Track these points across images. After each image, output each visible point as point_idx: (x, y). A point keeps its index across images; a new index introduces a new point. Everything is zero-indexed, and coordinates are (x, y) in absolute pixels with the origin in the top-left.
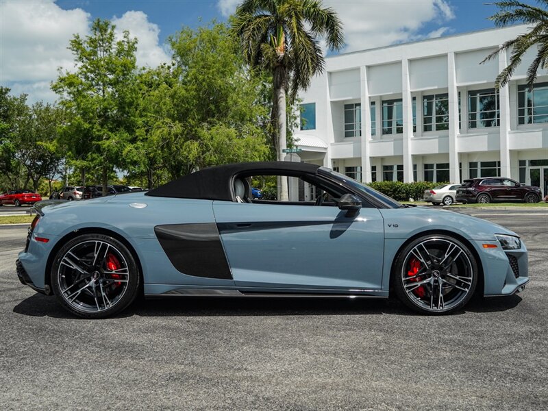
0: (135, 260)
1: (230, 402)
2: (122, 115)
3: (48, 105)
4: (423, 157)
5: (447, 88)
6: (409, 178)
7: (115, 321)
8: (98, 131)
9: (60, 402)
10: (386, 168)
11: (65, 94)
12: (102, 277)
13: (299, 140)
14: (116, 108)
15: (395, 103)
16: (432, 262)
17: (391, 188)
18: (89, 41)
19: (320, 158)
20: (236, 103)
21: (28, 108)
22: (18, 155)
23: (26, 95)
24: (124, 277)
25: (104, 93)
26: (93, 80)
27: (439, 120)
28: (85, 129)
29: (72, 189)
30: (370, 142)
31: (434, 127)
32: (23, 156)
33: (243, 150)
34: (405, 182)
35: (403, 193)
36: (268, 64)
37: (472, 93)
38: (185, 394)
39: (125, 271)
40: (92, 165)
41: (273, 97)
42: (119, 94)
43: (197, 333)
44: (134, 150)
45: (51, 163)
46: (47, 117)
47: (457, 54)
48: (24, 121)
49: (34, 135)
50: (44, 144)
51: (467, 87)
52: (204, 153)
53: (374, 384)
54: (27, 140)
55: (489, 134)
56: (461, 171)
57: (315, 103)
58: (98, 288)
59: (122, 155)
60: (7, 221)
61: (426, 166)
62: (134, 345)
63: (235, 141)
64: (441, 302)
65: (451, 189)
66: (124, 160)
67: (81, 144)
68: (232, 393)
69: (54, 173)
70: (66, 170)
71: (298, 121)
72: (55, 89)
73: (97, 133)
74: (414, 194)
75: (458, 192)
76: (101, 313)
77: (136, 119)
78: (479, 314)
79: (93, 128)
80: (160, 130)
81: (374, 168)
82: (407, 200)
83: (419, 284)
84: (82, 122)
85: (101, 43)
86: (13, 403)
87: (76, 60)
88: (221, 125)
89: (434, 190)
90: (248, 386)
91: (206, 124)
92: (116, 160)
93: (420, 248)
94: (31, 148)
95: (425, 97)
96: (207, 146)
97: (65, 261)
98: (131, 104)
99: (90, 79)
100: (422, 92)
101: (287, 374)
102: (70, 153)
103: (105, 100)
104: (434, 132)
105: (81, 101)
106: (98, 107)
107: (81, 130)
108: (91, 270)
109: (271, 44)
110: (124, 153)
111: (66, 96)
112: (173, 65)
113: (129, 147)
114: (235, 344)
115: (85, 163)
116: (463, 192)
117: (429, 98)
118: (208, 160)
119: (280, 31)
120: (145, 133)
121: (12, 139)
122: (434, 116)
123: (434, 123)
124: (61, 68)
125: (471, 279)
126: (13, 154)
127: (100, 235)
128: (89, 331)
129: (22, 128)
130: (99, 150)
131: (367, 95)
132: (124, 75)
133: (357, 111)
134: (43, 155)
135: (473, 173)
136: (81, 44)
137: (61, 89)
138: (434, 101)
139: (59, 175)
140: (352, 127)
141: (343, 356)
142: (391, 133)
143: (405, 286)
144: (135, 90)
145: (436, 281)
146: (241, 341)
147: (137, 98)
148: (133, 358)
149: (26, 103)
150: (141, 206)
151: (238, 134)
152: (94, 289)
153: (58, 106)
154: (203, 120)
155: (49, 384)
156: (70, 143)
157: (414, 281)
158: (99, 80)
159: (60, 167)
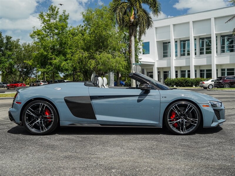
0: (56, 111)
1: (86, 165)
2: (61, 48)
3: (29, 44)
4: (200, 66)
5: (211, 35)
6: (193, 76)
7: (48, 136)
8: (51, 55)
9: (21, 165)
10: (182, 71)
11: (36, 39)
12: (43, 118)
13: (142, 59)
14: (58, 45)
15: (187, 42)
16: (181, 113)
17: (184, 81)
18: (47, 15)
19: (152, 67)
20: (111, 43)
21: (20, 45)
22: (16, 66)
23: (19, 39)
24: (52, 118)
25: (53, 39)
26: (48, 32)
27: (207, 49)
28: (45, 55)
29: (40, 81)
30: (175, 60)
31: (205, 52)
32: (18, 67)
33: (114, 64)
34: (191, 78)
35: (190, 83)
36: (127, 25)
37: (223, 36)
38: (69, 163)
39: (52, 116)
40: (48, 71)
41: (129, 39)
42: (60, 39)
43: (80, 141)
44: (66, 64)
45: (30, 70)
46: (28, 49)
47: (215, 18)
48: (18, 51)
49: (22, 57)
50: (27, 62)
51: (220, 34)
52: (97, 65)
53: (145, 160)
54: (19, 59)
55: (230, 55)
56: (217, 73)
57: (149, 42)
58: (41, 123)
59: (61, 66)
60: (10, 96)
61: (201, 71)
62: (53, 145)
63: (111, 60)
64: (185, 130)
65: (212, 81)
66: (62, 69)
67: (43, 61)
68: (88, 163)
69: (31, 74)
70: (37, 73)
71: (141, 50)
72: (32, 36)
73: (50, 57)
74: (195, 84)
75: (215, 83)
76: (43, 133)
77: (67, 50)
78: (201, 135)
79: (48, 54)
80: (78, 55)
81: (176, 72)
82: (192, 86)
83: (175, 122)
84: (44, 52)
85: (52, 16)
86: (3, 165)
87: (41, 23)
88: (105, 53)
89: (204, 82)
90: (95, 160)
91: (98, 52)
92: (59, 68)
93: (176, 107)
94: (21, 63)
95: (200, 39)
96: (98, 62)
97: (28, 111)
98: (65, 43)
99: (47, 32)
100: (199, 36)
101: (112, 156)
102: (38, 65)
103: (54, 42)
104: (205, 55)
105: (43, 42)
106: (50, 45)
107: (43, 56)
108: (38, 115)
109: (128, 15)
110: (62, 65)
111: (37, 40)
112: (85, 25)
113: (64, 63)
114: (94, 145)
115: (45, 70)
116: (217, 82)
117: (203, 39)
118: (99, 68)
119: (132, 9)
120: (71, 56)
121: (13, 59)
122: (205, 47)
123: (205, 51)
124: (35, 27)
125: (198, 120)
126: (14, 66)
127: (42, 101)
128: (37, 140)
129: (18, 54)
130: (51, 64)
131: (173, 38)
132: (62, 30)
133: (169, 45)
134: (27, 66)
135: (223, 74)
136: (44, 16)
137: (34, 37)
138: (205, 40)
139: (34, 75)
140: (167, 53)
141: (137, 150)
142: (185, 55)
143: (169, 123)
144: (67, 37)
145: (182, 121)
146: (97, 144)
147: (68, 41)
148: (52, 150)
149: (19, 43)
150: (59, 89)
151: (112, 57)
152: (40, 123)
153: (32, 44)
154: (97, 50)
155: (18, 159)
156: (38, 61)
157: (173, 121)
158: (51, 33)
159: (34, 72)
